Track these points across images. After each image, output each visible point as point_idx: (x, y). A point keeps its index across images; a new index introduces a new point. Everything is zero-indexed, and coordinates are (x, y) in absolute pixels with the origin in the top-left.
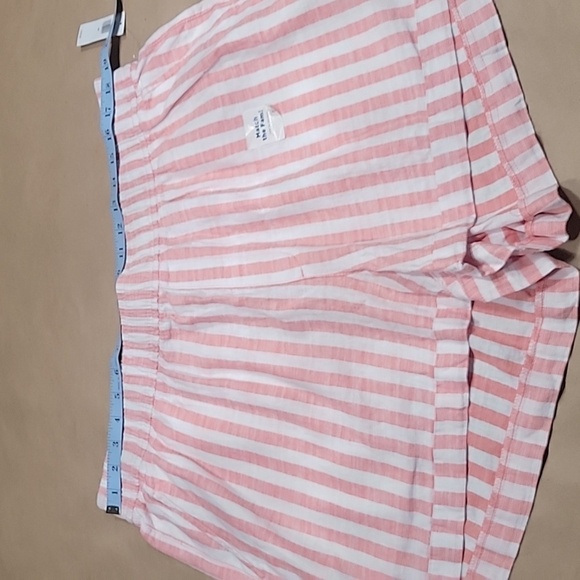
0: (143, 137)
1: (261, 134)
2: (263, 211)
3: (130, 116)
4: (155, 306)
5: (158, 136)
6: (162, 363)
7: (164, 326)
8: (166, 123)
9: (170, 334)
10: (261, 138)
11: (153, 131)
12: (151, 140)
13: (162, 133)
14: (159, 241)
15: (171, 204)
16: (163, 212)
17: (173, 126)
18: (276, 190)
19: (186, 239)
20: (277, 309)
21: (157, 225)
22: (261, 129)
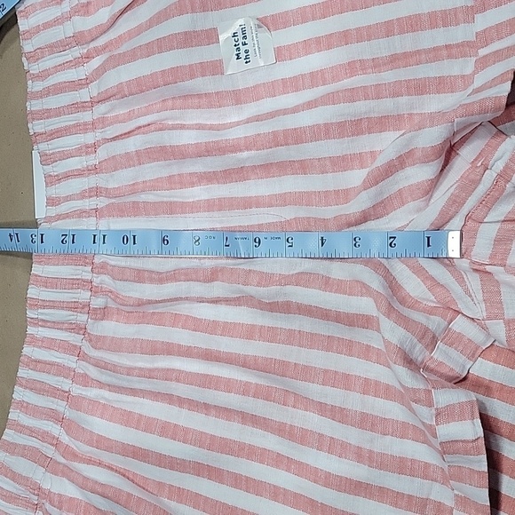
0: (77, 52)
1: (243, 55)
2: (245, 154)
3: (62, 23)
4: (88, 276)
5: (98, 51)
6: (87, 348)
7: (98, 302)
8: (112, 35)
9: (103, 313)
10: (243, 60)
11: (92, 45)
12: (88, 57)
13: (105, 48)
14: (96, 192)
15: (114, 143)
16: (102, 153)
17: (120, 40)
18: (266, 128)
19: (134, 189)
20: (259, 285)
21: (94, 170)
22: (243, 48)
